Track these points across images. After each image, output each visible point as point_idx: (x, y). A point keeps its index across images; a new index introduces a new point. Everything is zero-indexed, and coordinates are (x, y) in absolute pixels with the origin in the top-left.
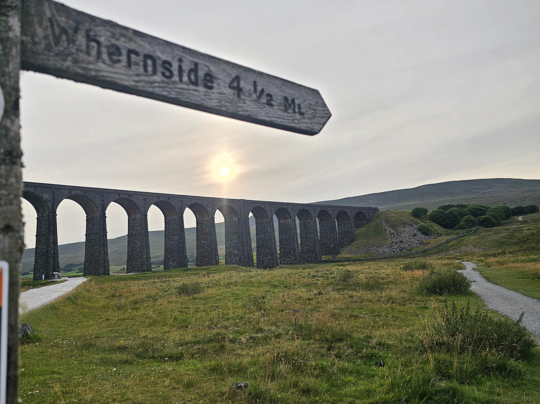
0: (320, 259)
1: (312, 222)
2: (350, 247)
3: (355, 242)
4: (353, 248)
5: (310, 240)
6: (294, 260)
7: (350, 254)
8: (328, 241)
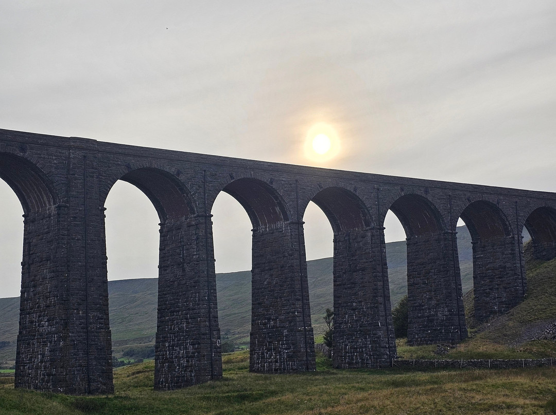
0: (390, 357)
1: (369, 234)
2: (503, 319)
3: (523, 305)
4: (511, 324)
5: (361, 293)
6: (290, 357)
7: (495, 341)
8: (430, 299)
